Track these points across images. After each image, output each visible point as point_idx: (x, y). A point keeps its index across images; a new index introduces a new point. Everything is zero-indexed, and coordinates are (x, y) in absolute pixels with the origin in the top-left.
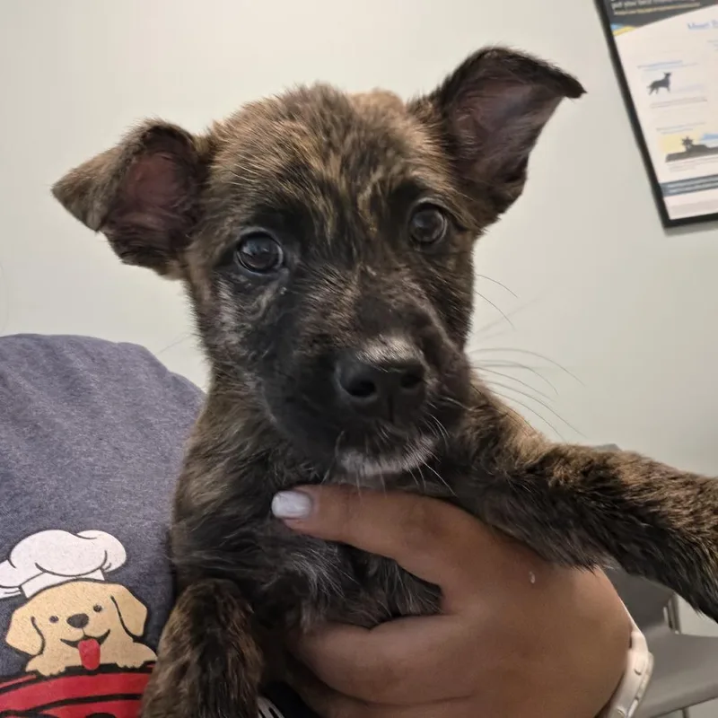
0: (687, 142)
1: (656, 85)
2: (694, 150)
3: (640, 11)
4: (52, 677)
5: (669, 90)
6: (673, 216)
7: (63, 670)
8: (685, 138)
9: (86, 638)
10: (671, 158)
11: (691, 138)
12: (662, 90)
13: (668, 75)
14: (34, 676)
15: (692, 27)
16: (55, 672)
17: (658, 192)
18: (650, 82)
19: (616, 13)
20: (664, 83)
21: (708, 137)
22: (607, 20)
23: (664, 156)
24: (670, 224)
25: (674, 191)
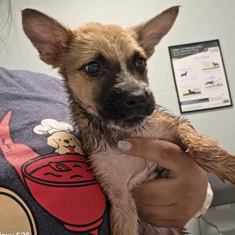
0: (189, 91)
1: (183, 75)
2: (191, 93)
3: (181, 54)
4: (62, 155)
5: (186, 76)
6: (183, 111)
7: (65, 153)
8: (189, 89)
9: (69, 146)
10: (184, 95)
11: (190, 90)
12: (184, 76)
13: (186, 72)
14: (58, 154)
15: (195, 58)
16: (63, 153)
17: (180, 104)
18: (181, 74)
19: (174, 55)
20: (185, 74)
21: (196, 89)
22: (171, 57)
23: (183, 94)
24: (182, 113)
25: (184, 104)
